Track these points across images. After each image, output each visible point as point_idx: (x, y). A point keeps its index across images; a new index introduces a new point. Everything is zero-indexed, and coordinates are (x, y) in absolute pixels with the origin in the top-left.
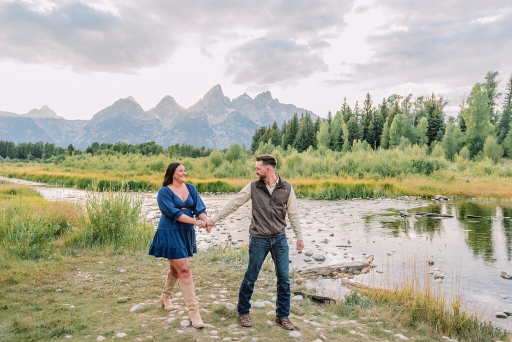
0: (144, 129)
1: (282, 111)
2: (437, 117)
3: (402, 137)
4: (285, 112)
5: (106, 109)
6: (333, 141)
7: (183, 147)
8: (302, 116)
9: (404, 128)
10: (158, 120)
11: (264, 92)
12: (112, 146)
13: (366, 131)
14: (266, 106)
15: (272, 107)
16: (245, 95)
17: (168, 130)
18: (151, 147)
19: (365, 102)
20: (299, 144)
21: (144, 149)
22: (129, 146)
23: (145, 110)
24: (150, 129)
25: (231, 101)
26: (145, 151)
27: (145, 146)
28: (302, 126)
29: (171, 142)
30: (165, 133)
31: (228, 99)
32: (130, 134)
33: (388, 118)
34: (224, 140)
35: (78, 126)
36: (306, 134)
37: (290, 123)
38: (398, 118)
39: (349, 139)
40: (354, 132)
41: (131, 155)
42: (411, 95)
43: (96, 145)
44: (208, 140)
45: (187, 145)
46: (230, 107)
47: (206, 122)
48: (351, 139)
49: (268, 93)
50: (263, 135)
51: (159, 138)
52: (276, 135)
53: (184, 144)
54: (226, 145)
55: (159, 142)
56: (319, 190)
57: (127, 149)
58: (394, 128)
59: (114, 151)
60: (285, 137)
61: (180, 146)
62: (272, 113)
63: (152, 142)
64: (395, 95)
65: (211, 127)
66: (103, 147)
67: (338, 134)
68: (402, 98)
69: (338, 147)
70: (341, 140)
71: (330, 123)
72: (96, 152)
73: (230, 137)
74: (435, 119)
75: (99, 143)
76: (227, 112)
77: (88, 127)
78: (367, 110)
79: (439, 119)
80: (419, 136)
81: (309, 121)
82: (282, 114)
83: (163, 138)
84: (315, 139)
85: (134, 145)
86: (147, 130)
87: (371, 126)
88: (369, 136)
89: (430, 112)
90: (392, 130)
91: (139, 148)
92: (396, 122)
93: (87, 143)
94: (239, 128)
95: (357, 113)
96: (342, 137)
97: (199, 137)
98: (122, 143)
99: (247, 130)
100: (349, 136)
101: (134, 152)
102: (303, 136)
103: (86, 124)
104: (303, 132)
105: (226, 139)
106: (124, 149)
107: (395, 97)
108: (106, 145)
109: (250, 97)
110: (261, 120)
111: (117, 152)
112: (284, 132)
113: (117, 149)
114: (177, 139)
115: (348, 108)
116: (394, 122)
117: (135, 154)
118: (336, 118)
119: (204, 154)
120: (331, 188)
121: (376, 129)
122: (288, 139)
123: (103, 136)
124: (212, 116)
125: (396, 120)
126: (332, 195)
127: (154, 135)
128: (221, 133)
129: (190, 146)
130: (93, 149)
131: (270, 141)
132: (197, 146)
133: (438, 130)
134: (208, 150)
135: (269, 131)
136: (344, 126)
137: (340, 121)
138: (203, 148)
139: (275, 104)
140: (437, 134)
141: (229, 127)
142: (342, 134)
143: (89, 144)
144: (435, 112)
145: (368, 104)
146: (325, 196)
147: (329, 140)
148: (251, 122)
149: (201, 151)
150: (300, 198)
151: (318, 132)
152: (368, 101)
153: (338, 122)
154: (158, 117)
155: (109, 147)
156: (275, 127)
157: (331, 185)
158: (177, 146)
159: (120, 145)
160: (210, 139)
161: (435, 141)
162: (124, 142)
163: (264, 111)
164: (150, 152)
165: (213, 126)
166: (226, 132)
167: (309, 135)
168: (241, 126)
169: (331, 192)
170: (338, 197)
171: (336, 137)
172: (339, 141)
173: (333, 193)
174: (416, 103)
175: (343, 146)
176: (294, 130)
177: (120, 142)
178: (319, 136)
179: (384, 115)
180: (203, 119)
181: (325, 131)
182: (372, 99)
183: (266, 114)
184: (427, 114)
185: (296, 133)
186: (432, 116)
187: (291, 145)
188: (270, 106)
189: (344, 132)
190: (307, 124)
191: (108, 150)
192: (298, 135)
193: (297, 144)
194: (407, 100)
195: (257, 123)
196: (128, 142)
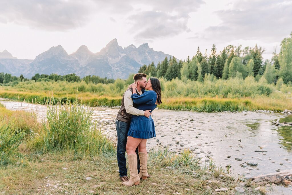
0: (68, 66)
1: (155, 56)
2: (259, 59)
3: (238, 72)
4: (157, 57)
5: (44, 53)
6: (191, 74)
7: (93, 78)
8: (171, 58)
9: (239, 66)
10: (77, 60)
11: (144, 44)
12: (47, 76)
13: (212, 68)
14: (145, 53)
15: (149, 53)
16: (132, 45)
17: (83, 67)
18: (73, 77)
19: (212, 50)
20: (169, 76)
21: (68, 78)
22: (59, 76)
23: (68, 54)
24: (72, 66)
25: (123, 49)
26: (69, 79)
27: (69, 76)
28: (171, 64)
29: (85, 74)
30: (81, 69)
31: (121, 47)
32: (59, 69)
33: (227, 60)
34: (119, 74)
35: (26, 63)
36: (173, 70)
37: (163, 63)
38: (234, 60)
39: (202, 73)
40: (205, 69)
41: (60, 82)
42: (241, 45)
43: (37, 75)
44: (108, 73)
45: (95, 76)
46: (122, 53)
47: (107, 62)
48: (203, 73)
49: (147, 44)
50: (145, 70)
51: (77, 72)
52: (154, 70)
53: (93, 76)
54: (120, 76)
55: (78, 74)
56: (200, 105)
57: (57, 78)
58: (232, 66)
59: (49, 79)
60: (159, 72)
61: (91, 77)
62: (149, 57)
63: (73, 74)
64: (230, 46)
65: (110, 65)
66: (42, 76)
67: (194, 70)
68: (235, 47)
69: (194, 78)
70: (196, 74)
71: (189, 63)
72: (38, 79)
73: (122, 72)
74: (258, 61)
75: (39, 74)
76: (121, 56)
77: (32, 64)
78: (213, 55)
79: (260, 61)
80: (248, 71)
81: (175, 61)
82: (155, 57)
83: (80, 72)
84: (179, 73)
85: (62, 76)
86: (70, 66)
87: (216, 65)
88: (214, 71)
89: (254, 56)
90: (230, 68)
91: (65, 78)
92: (233, 62)
93: (32, 74)
94: (128, 66)
95: (206, 57)
96: (197, 71)
97: (103, 71)
98: (55, 74)
99: (133, 67)
100: (202, 71)
101: (62, 80)
102: (171, 71)
103: (31, 62)
104: (171, 68)
105: (120, 73)
106: (55, 78)
107: (231, 46)
108: (44, 75)
109: (135, 47)
110: (142, 61)
111: (51, 80)
112: (159, 68)
113: (51, 78)
114: (89, 72)
115: (200, 53)
116: (232, 62)
117: (63, 81)
118: (193, 59)
119: (106, 82)
120: (208, 104)
121: (218, 67)
122: (161, 73)
123: (42, 70)
124: (111, 58)
125: (233, 61)
126: (209, 109)
127: (74, 70)
128: (117, 69)
129: (97, 77)
130: (36, 78)
131: (150, 74)
132: (102, 77)
133: (260, 68)
134: (109, 79)
135: (149, 68)
136: (199, 65)
137: (195, 61)
138: (106, 78)
139: (151, 51)
140: (258, 70)
141: (121, 65)
142: (197, 69)
143: (34, 75)
144: (257, 56)
145: (213, 51)
146: (204, 110)
147: (189, 74)
148: (136, 62)
149: (104, 80)
150: (185, 110)
151: (181, 68)
152: (214, 49)
153: (194, 62)
154: (77, 59)
155: (46, 77)
156: (153, 65)
157: (208, 102)
158: (90, 76)
159: (53, 75)
160: (110, 73)
161: (258, 75)
162: (56, 73)
163: (144, 56)
164: (72, 80)
165: (111, 65)
166: (120, 68)
167: (175, 70)
168: (129, 65)
169: (208, 107)
170: (213, 110)
171: (193, 72)
172: (195, 74)
173: (210, 107)
174: (244, 51)
175: (198, 77)
176: (165, 67)
177: (53, 74)
178: (182, 71)
179: (224, 58)
180: (105, 60)
181: (186, 68)
182: (216, 47)
183: (145, 58)
184: (253, 58)
185: (166, 69)
186: (255, 59)
187: (164, 76)
188: (148, 53)
189: (199, 69)
190: (174, 63)
191: (45, 79)
192: (168, 70)
193: (167, 76)
194: (239, 49)
195: (139, 63)
196: (58, 74)
